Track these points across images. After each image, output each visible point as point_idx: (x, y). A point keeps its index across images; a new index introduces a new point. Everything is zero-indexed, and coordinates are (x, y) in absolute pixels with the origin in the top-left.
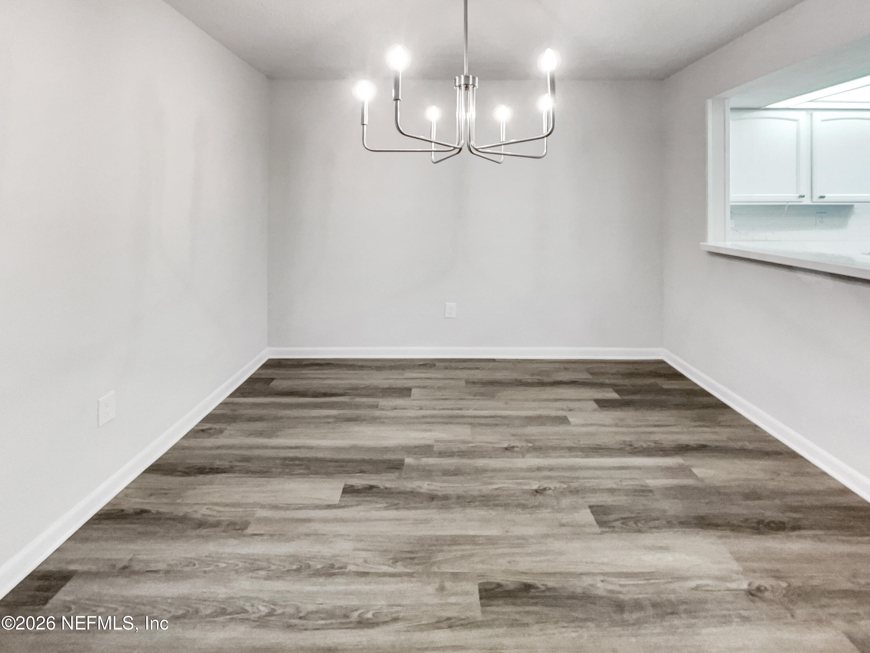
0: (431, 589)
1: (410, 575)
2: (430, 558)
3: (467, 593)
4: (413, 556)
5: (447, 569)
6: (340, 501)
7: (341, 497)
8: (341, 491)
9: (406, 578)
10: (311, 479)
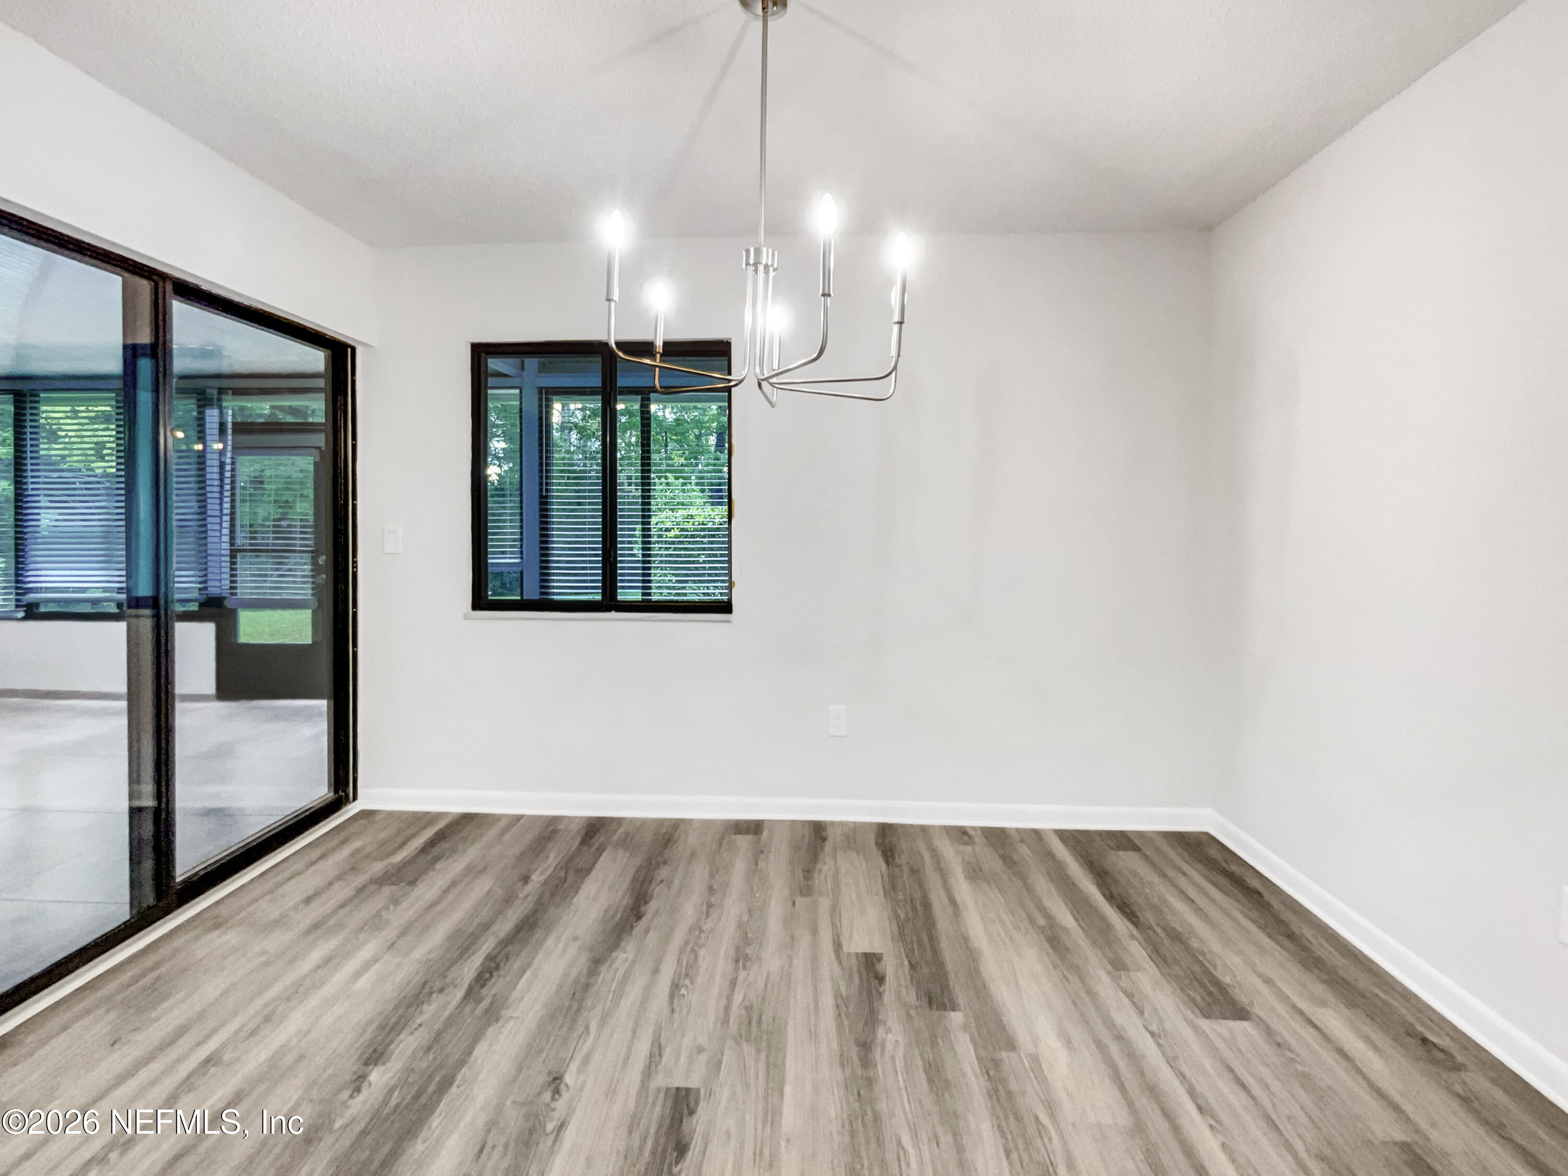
0: (703, 1040)
1: (725, 1022)
2: (748, 1040)
3: (688, 1073)
4: (754, 1023)
5: (728, 1058)
6: (849, 954)
7: (857, 954)
8: (868, 950)
9: (722, 1016)
10: (887, 924)
